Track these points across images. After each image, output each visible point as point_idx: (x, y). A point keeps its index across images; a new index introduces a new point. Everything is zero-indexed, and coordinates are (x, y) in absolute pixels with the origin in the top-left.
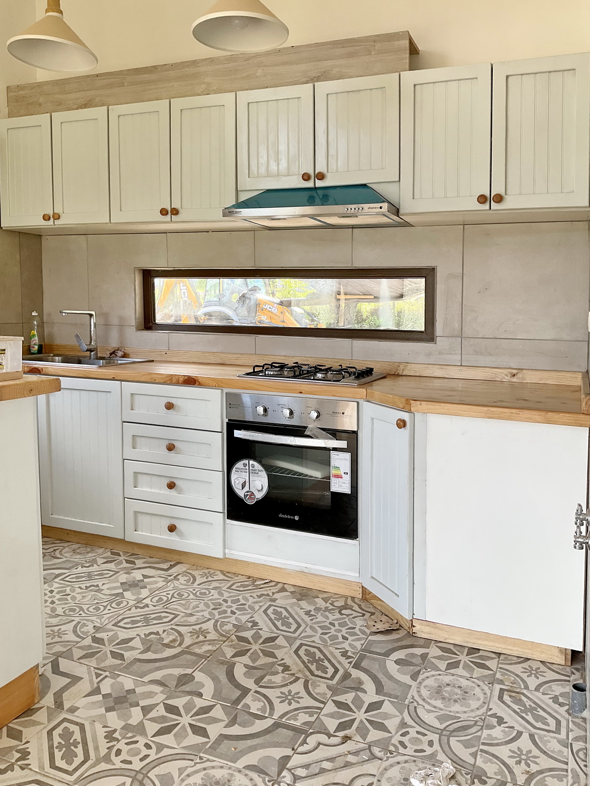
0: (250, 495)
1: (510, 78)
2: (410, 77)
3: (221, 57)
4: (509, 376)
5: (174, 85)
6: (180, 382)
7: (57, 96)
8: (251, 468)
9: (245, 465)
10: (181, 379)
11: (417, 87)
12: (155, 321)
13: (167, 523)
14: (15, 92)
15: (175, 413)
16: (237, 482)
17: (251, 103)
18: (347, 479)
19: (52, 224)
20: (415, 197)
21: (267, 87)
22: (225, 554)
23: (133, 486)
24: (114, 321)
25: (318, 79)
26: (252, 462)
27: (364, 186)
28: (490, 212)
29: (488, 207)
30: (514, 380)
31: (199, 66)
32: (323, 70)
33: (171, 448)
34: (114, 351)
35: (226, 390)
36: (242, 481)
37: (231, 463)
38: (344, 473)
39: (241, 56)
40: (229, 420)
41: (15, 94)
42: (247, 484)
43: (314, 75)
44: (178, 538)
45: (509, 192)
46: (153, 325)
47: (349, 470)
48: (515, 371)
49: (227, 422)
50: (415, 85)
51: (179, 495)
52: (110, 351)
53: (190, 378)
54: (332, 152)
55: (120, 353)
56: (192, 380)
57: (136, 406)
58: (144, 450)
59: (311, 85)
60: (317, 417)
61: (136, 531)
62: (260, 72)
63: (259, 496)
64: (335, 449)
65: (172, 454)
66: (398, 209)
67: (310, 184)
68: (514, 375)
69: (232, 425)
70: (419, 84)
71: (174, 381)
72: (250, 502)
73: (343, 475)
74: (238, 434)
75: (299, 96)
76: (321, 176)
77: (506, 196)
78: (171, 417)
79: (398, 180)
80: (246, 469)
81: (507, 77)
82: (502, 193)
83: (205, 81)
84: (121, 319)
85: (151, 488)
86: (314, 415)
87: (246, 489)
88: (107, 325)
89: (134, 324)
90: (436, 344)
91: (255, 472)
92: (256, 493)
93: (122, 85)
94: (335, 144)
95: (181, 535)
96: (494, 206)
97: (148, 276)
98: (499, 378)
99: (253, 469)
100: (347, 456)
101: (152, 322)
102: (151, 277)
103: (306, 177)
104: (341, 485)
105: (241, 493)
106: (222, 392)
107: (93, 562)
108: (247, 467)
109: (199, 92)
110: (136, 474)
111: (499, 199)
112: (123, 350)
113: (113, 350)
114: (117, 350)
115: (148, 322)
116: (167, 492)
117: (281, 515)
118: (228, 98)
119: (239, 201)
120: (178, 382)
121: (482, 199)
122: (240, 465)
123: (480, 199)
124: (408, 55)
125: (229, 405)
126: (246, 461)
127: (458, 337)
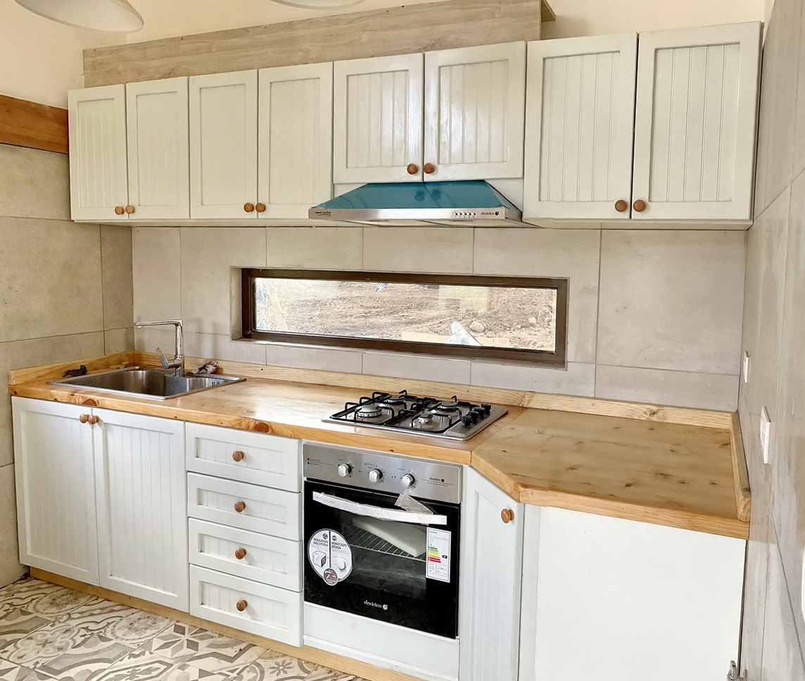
0: (331, 575)
1: (660, 53)
2: (540, 48)
3: (321, 18)
4: (649, 414)
5: (268, 52)
6: (251, 428)
7: (137, 63)
8: (332, 541)
9: (325, 536)
10: (252, 425)
11: (547, 61)
12: (255, 328)
13: (236, 599)
14: (92, 57)
15: (245, 465)
16: (316, 557)
17: (352, 75)
18: (446, 563)
19: (127, 218)
20: (542, 199)
21: (373, 56)
22: (302, 640)
23: (198, 550)
24: (208, 328)
25: (432, 47)
26: (333, 533)
27: (482, 181)
28: (630, 222)
29: (628, 217)
30: (654, 418)
31: (296, 29)
32: (438, 37)
33: (240, 507)
34: (205, 366)
35: (304, 441)
36: (322, 556)
37: (309, 532)
38: (443, 556)
39: (343, 18)
40: (308, 479)
41: (92, 59)
42: (328, 560)
43: (428, 42)
44: (250, 617)
45: (653, 198)
46: (253, 333)
47: (448, 554)
48: (655, 408)
49: (305, 482)
50: (544, 59)
51: (251, 566)
52: (200, 365)
53: (261, 423)
54: (444, 138)
55: (211, 368)
56: (265, 426)
57: (202, 454)
58: (210, 508)
59: (420, 55)
60: (412, 483)
61: (202, 604)
62: (365, 37)
63: (342, 576)
64: (431, 526)
65: (242, 515)
66: (522, 213)
67: (416, 178)
68: (654, 413)
69: (311, 486)
70: (549, 58)
71: (244, 426)
72: (331, 583)
73: (441, 558)
74: (319, 497)
75: (406, 68)
76: (430, 169)
77: (650, 203)
78: (241, 469)
79: (521, 176)
80: (327, 542)
81: (656, 50)
82: (646, 199)
83: (303, 47)
84: (216, 326)
85: (219, 553)
86: (407, 481)
87: (327, 566)
88: (200, 333)
89: (229, 333)
90: (566, 370)
91: (338, 546)
92: (338, 572)
93: (209, 50)
94: (448, 128)
95: (252, 613)
96: (635, 215)
97: (248, 277)
98: (637, 416)
99: (335, 542)
100: (447, 535)
101: (251, 330)
102: (251, 277)
103: (412, 170)
104: (439, 572)
105: (320, 571)
106: (300, 443)
107: (147, 646)
108: (328, 540)
109: (296, 60)
110: (202, 536)
111: (641, 206)
112: (216, 363)
113: (203, 364)
114: (209, 364)
115: (247, 329)
116: (236, 561)
117: (366, 602)
118: (324, 69)
119: (336, 196)
120: (248, 427)
121: (621, 206)
122: (319, 535)
123: (618, 205)
124: (539, 21)
125: (308, 460)
126: (327, 532)
127: (593, 363)
